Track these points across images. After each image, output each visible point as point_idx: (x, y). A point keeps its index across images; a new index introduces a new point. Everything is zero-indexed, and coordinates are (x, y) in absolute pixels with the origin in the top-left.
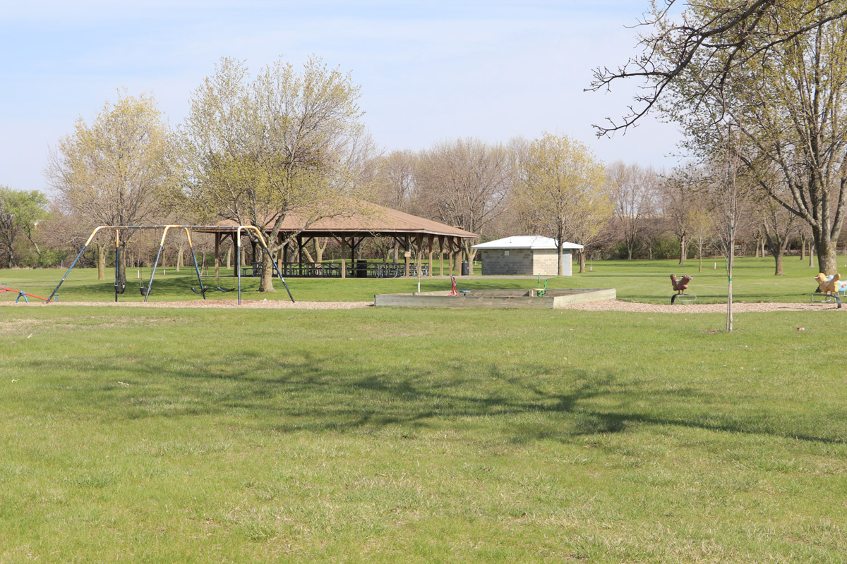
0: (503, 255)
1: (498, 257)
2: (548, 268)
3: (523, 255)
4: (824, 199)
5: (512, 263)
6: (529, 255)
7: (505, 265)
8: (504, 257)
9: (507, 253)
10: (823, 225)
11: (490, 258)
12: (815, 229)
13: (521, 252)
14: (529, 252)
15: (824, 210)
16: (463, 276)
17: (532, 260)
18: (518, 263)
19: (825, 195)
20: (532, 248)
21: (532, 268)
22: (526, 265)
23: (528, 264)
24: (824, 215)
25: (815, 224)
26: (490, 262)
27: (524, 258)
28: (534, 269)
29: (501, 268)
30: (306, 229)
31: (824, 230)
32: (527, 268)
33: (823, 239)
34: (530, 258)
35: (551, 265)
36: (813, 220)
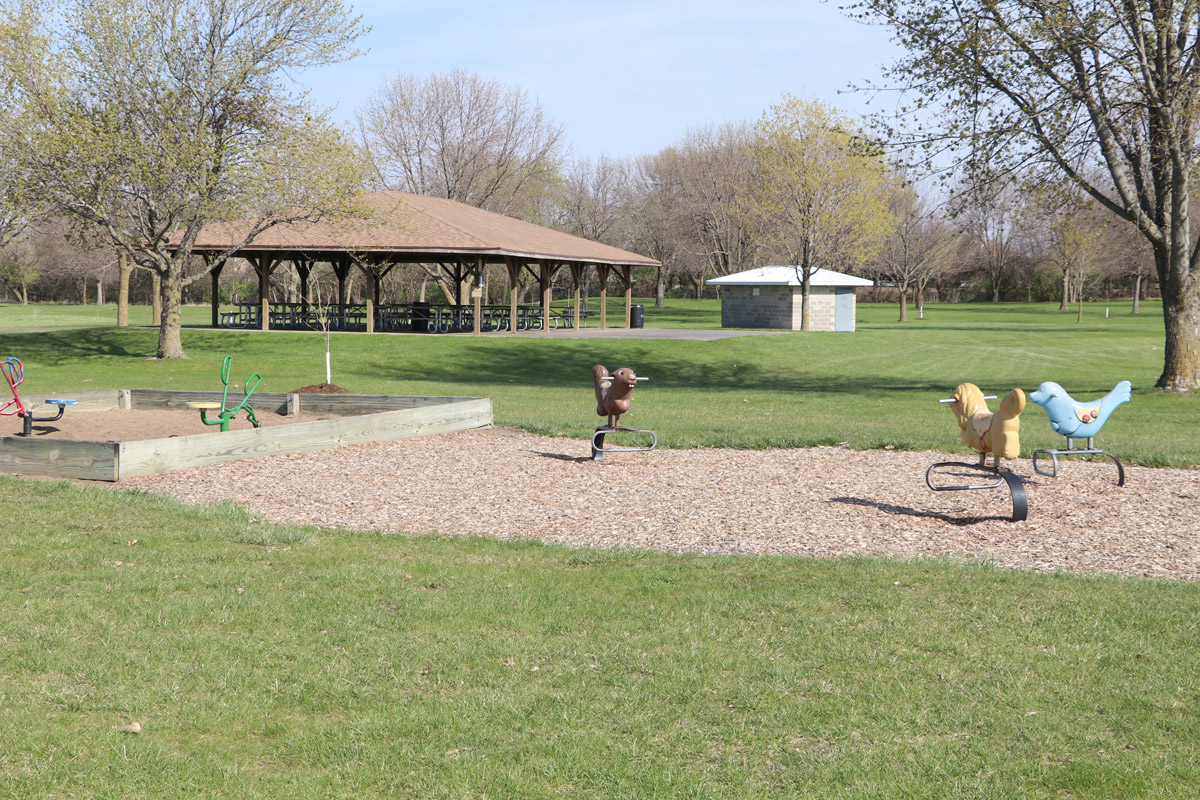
0: (751, 294)
1: (744, 298)
2: (816, 316)
3: (778, 295)
4: (1178, 180)
5: (763, 307)
6: (787, 295)
7: (754, 310)
8: (752, 299)
9: (756, 292)
10: (1174, 236)
11: (733, 299)
12: (1158, 245)
13: (777, 291)
14: (787, 292)
15: (1176, 204)
16: (633, 330)
17: (791, 303)
18: (772, 307)
19: (1177, 172)
20: (790, 284)
21: (791, 316)
22: (782, 311)
23: (785, 308)
24: (1176, 216)
25: (1158, 235)
26: (732, 306)
27: (780, 299)
28: (794, 318)
29: (748, 314)
30: (246, 247)
31: (1176, 247)
32: (784, 315)
33: (1175, 269)
34: (788, 300)
35: (821, 312)
36: (1154, 229)
